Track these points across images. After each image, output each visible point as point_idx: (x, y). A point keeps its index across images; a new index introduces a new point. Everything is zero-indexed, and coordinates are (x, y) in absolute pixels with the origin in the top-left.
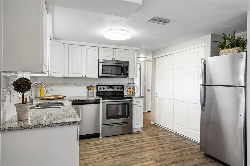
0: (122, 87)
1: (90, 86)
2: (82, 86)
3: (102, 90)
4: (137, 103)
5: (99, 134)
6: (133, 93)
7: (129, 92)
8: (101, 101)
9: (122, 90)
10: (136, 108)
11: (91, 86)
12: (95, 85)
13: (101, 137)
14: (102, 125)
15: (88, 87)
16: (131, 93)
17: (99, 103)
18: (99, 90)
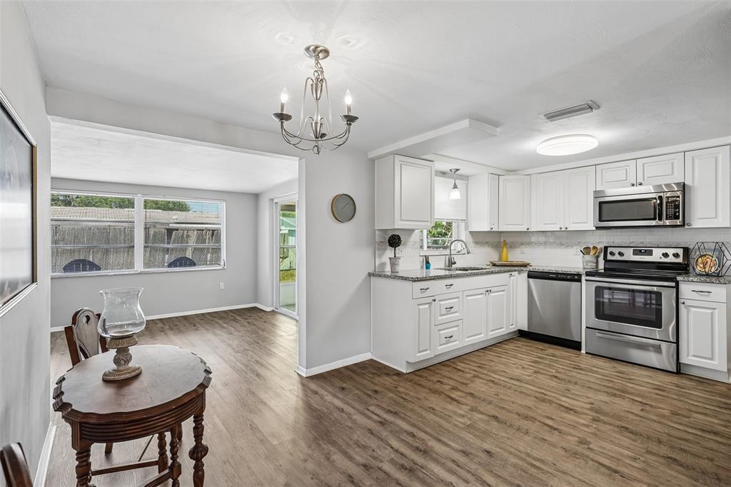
0: (680, 252)
1: (591, 247)
2: (575, 247)
3: (617, 257)
4: (695, 296)
5: (580, 343)
6: (713, 270)
7: (702, 266)
8: (584, 278)
9: (680, 260)
10: (693, 309)
11: (595, 248)
12: (602, 246)
13: (583, 351)
14: (587, 327)
15: (586, 251)
16: (707, 270)
17: (579, 280)
18: (610, 257)
